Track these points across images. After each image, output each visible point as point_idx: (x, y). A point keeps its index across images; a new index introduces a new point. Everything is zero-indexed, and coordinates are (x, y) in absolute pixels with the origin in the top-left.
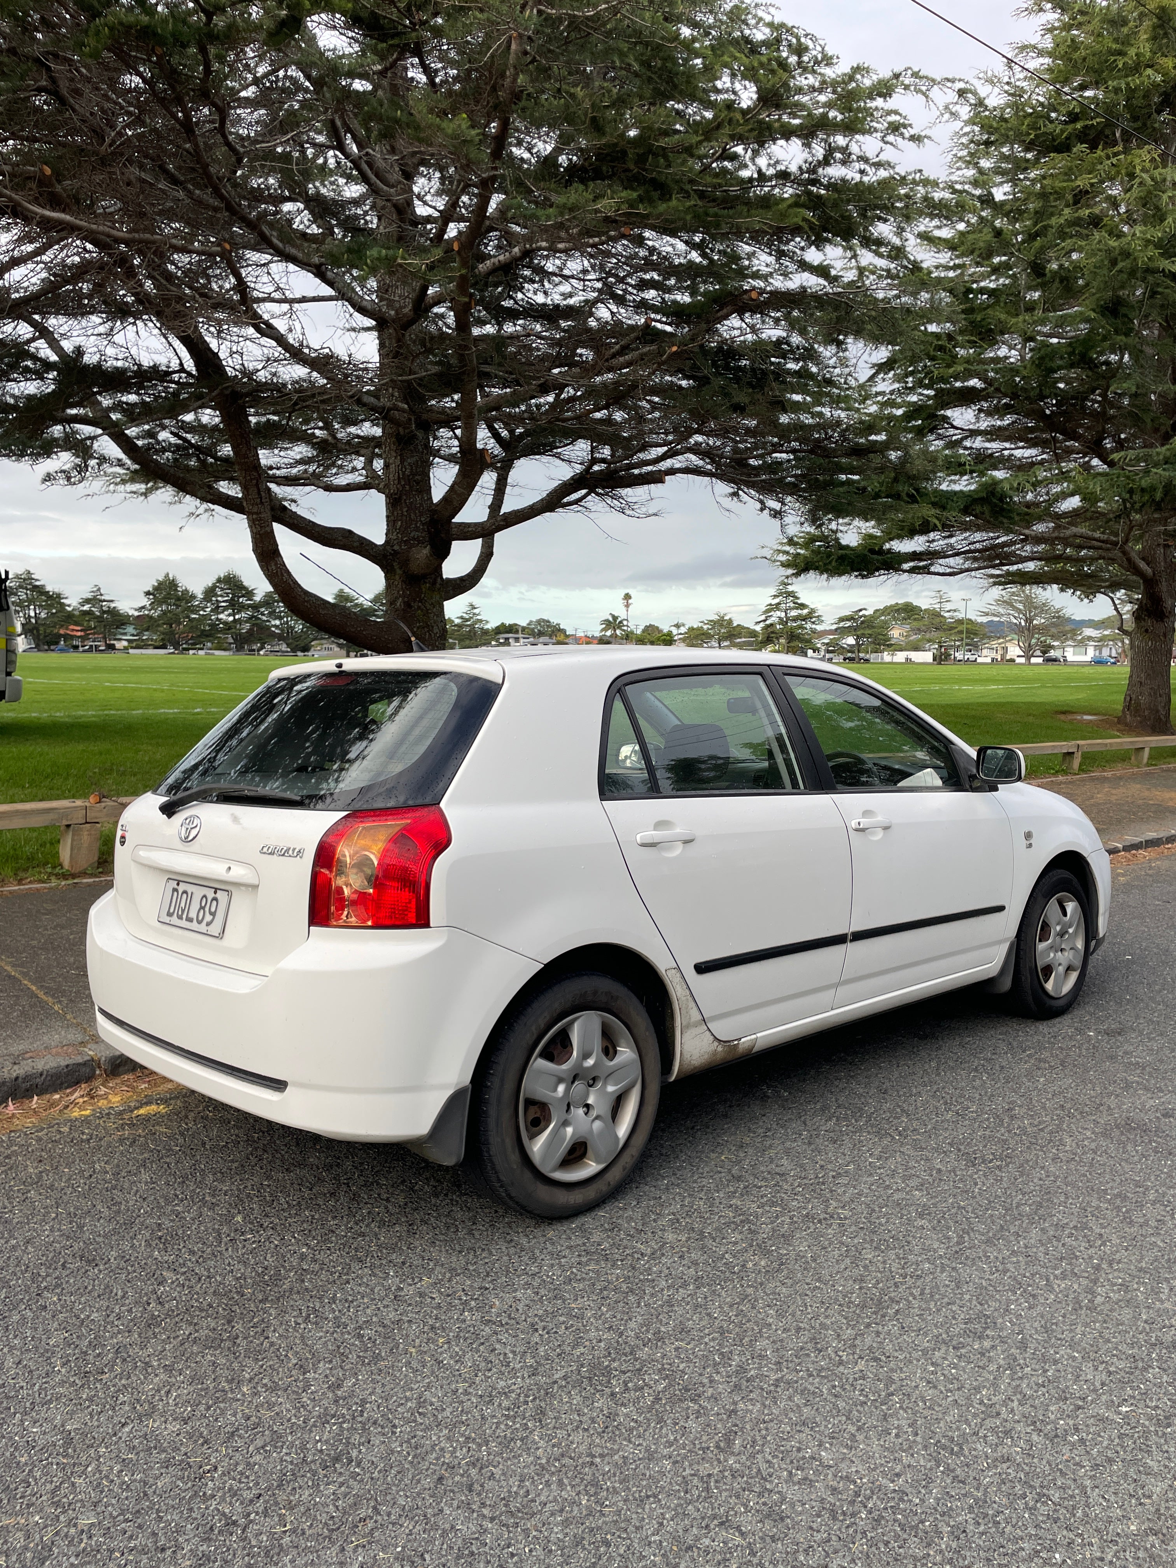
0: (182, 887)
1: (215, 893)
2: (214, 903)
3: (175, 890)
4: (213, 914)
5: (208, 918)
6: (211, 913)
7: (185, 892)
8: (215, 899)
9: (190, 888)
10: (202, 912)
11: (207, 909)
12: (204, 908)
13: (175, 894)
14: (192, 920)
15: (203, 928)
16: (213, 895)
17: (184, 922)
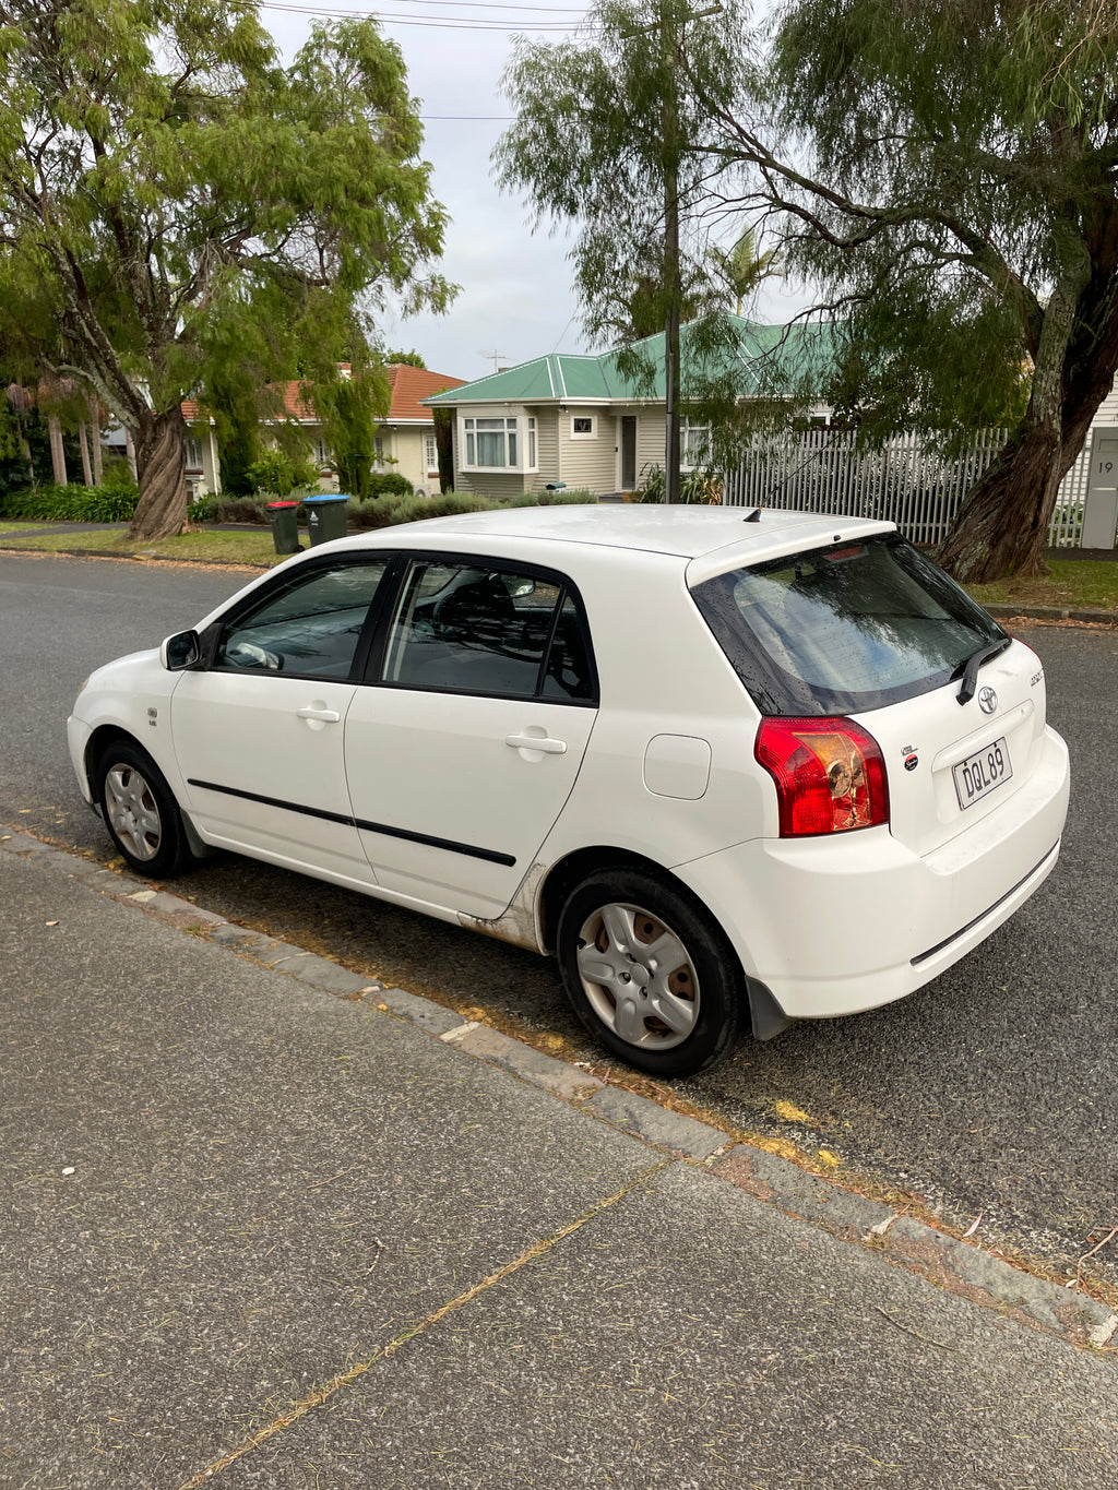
0: (970, 765)
1: (995, 746)
2: (998, 755)
3: (964, 772)
4: (1001, 762)
5: (999, 768)
6: (999, 764)
7: (973, 766)
8: (998, 750)
9: (975, 760)
10: (993, 769)
11: (995, 762)
12: (993, 765)
13: (967, 774)
14: (989, 782)
15: (999, 780)
16: (995, 749)
17: (985, 789)
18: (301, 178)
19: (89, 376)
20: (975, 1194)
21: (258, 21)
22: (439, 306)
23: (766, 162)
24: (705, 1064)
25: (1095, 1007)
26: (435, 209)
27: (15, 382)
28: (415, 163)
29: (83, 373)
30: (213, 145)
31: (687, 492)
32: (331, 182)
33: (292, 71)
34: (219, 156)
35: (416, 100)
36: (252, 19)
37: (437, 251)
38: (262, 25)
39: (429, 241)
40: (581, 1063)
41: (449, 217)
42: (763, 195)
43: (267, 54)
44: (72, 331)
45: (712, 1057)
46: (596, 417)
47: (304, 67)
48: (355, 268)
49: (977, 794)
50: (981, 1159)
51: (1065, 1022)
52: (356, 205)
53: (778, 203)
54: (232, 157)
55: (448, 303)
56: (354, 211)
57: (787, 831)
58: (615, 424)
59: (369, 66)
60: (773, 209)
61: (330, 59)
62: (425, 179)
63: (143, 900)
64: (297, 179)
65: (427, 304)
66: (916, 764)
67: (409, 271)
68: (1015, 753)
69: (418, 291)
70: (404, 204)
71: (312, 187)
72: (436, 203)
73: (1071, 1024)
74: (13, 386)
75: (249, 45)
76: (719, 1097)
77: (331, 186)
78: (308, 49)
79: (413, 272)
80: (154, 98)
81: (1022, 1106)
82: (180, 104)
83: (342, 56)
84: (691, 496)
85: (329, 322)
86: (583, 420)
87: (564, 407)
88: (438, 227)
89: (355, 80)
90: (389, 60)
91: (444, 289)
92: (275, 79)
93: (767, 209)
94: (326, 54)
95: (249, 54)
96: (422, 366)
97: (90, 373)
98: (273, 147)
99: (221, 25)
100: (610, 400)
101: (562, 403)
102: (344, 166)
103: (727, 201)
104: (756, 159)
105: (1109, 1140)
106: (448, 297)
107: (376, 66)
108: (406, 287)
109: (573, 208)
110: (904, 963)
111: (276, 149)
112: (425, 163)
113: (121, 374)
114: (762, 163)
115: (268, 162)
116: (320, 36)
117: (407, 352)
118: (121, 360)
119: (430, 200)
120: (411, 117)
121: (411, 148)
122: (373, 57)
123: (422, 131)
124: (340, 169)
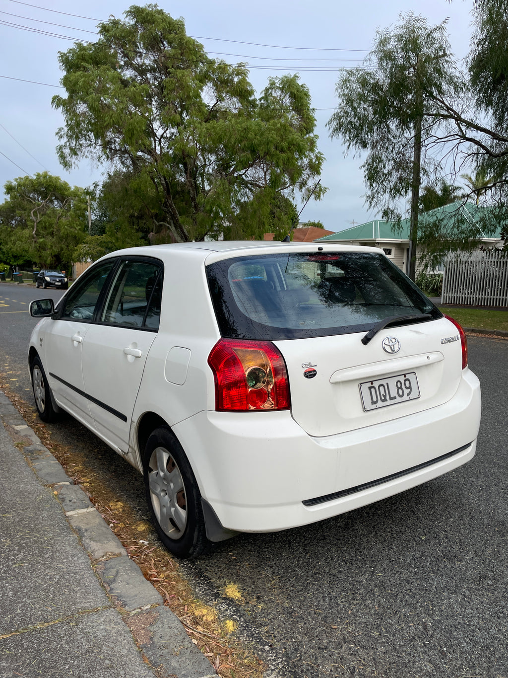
0: (376, 384)
1: (405, 376)
2: (407, 382)
3: (370, 388)
4: (410, 388)
5: (406, 391)
6: (407, 388)
7: (380, 386)
8: (408, 380)
9: (384, 382)
10: (400, 390)
11: (403, 387)
12: (401, 388)
13: (373, 390)
14: (395, 398)
15: (405, 397)
16: (404, 379)
17: (389, 402)
18: (254, 142)
19: (170, 227)
20: (302, 671)
21: (247, 79)
22: (318, 197)
23: (458, 119)
24: (190, 552)
25: (477, 559)
26: (319, 155)
27: (153, 232)
28: (311, 135)
29: (168, 225)
30: (221, 129)
31: (435, 283)
32: (268, 143)
33: (260, 100)
34: (223, 134)
35: (314, 109)
36: (244, 79)
37: (319, 173)
38: (248, 81)
39: (315, 169)
40: (143, 541)
41: (324, 158)
42: (457, 135)
43: (251, 93)
44: (166, 209)
45: (192, 548)
46: (394, 248)
47: (265, 98)
48: (276, 179)
49: (380, 404)
50: (326, 648)
51: (449, 566)
52: (278, 152)
53: (464, 137)
54: (228, 134)
55: (322, 196)
56: (277, 154)
57: (220, 407)
58: (403, 253)
59: (293, 96)
60: (461, 141)
61: (277, 94)
62: (315, 142)
63: (18, 429)
64: (253, 142)
65: (313, 196)
66: (315, 375)
67: (306, 182)
68: (426, 384)
69: (308, 190)
70: (300, 152)
71: (259, 145)
72: (319, 153)
73: (452, 567)
74: (152, 233)
75: (242, 89)
76: (200, 574)
77: (268, 144)
78: (267, 90)
79: (307, 183)
80: (200, 112)
81: (380, 616)
82: (213, 114)
83: (282, 92)
84: (437, 284)
85: (263, 202)
86: (387, 249)
87: (378, 243)
88: (320, 164)
89: (287, 101)
90: (301, 92)
91: (321, 190)
92: (253, 104)
93: (458, 141)
94: (275, 92)
95: (243, 93)
96: (322, 227)
97: (171, 225)
98: (245, 129)
99: (232, 81)
100: (401, 240)
101: (377, 241)
102: (274, 136)
103: (439, 139)
104: (453, 118)
105: (425, 653)
106: (321, 193)
107: (295, 95)
108: (304, 189)
109: (365, 146)
110: (295, 503)
111: (246, 130)
112: (315, 135)
113: (181, 225)
114: (456, 120)
115: (242, 135)
116: (272, 84)
117: (316, 222)
118: (181, 219)
119: (317, 151)
120: (311, 116)
121: (309, 130)
122: (294, 91)
123: (315, 122)
124: (272, 137)
